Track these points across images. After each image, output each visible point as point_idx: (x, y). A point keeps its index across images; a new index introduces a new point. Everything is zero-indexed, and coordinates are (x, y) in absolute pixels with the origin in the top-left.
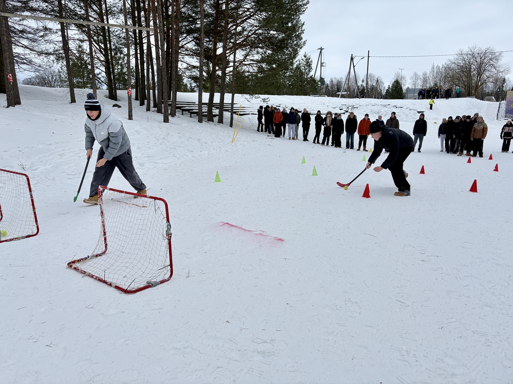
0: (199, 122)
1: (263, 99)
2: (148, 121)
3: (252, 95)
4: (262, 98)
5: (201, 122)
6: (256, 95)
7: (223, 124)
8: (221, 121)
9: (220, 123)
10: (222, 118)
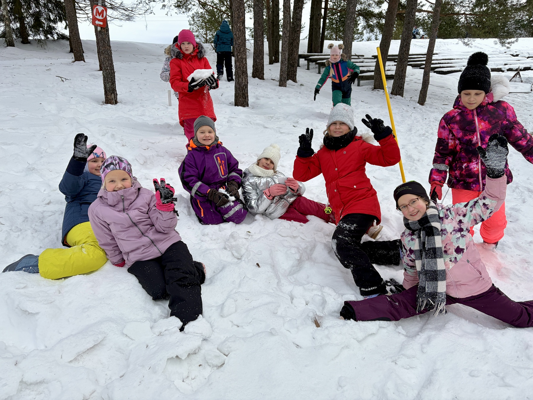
2: (170, 105)
7: (403, 96)
8: (399, 90)
9: (396, 95)
10: (403, 83)
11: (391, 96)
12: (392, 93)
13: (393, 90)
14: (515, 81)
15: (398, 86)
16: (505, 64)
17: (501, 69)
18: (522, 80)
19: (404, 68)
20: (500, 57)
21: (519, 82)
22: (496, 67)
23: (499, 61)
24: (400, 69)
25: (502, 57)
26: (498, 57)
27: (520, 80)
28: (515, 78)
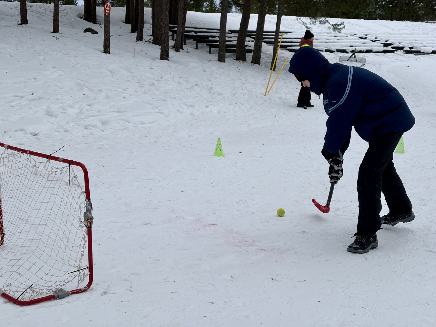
0: (219, 60)
1: (332, 25)
2: (134, 56)
3: (315, 19)
4: (332, 23)
5: (222, 60)
6: (322, 19)
7: (260, 65)
8: (257, 60)
9: (255, 64)
10: (260, 55)
11: (252, 64)
12: (252, 62)
13: (253, 60)
14: (352, 61)
15: (256, 57)
16: (351, 46)
17: (345, 50)
18: (357, 60)
19: (260, 44)
20: (349, 40)
21: (355, 62)
22: (341, 49)
23: (346, 42)
24: (257, 45)
25: (350, 40)
26: (346, 39)
27: (355, 60)
28: (351, 58)
